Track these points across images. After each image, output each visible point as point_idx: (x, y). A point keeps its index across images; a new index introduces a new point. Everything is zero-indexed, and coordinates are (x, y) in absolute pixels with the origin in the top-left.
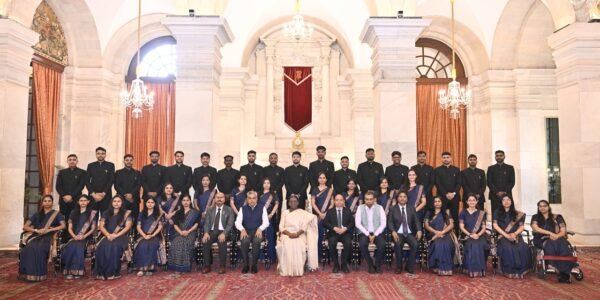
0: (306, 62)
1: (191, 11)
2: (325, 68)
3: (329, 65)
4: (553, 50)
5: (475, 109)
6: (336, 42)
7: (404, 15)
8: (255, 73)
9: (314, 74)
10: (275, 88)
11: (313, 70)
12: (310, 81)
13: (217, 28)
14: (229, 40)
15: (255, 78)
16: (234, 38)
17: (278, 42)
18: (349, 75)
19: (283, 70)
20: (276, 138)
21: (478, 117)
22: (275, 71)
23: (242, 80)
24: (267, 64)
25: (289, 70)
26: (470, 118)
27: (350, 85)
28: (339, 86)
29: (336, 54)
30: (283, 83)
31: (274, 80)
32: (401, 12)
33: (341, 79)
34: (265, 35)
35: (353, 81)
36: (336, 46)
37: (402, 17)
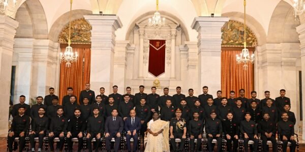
0: (162, 37)
1: (101, 12)
2: (173, 41)
3: (176, 39)
4: (299, 34)
5: (259, 65)
6: (180, 26)
7: (215, 15)
8: (133, 43)
9: (167, 44)
10: (144, 51)
11: (166, 42)
12: (164, 48)
13: (114, 21)
14: (119, 27)
15: (133, 46)
16: (122, 26)
17: (146, 26)
18: (186, 45)
19: (149, 41)
20: (144, 80)
21: (261, 70)
22: (144, 42)
23: (126, 47)
24: (140, 38)
25: (152, 42)
26: (256, 70)
27: (187, 51)
28: (180, 51)
29: (179, 33)
30: (149, 49)
31: (144, 47)
32: (213, 14)
33: (182, 47)
34: (139, 22)
35: (188, 48)
36: (180, 28)
37: (213, 17)
